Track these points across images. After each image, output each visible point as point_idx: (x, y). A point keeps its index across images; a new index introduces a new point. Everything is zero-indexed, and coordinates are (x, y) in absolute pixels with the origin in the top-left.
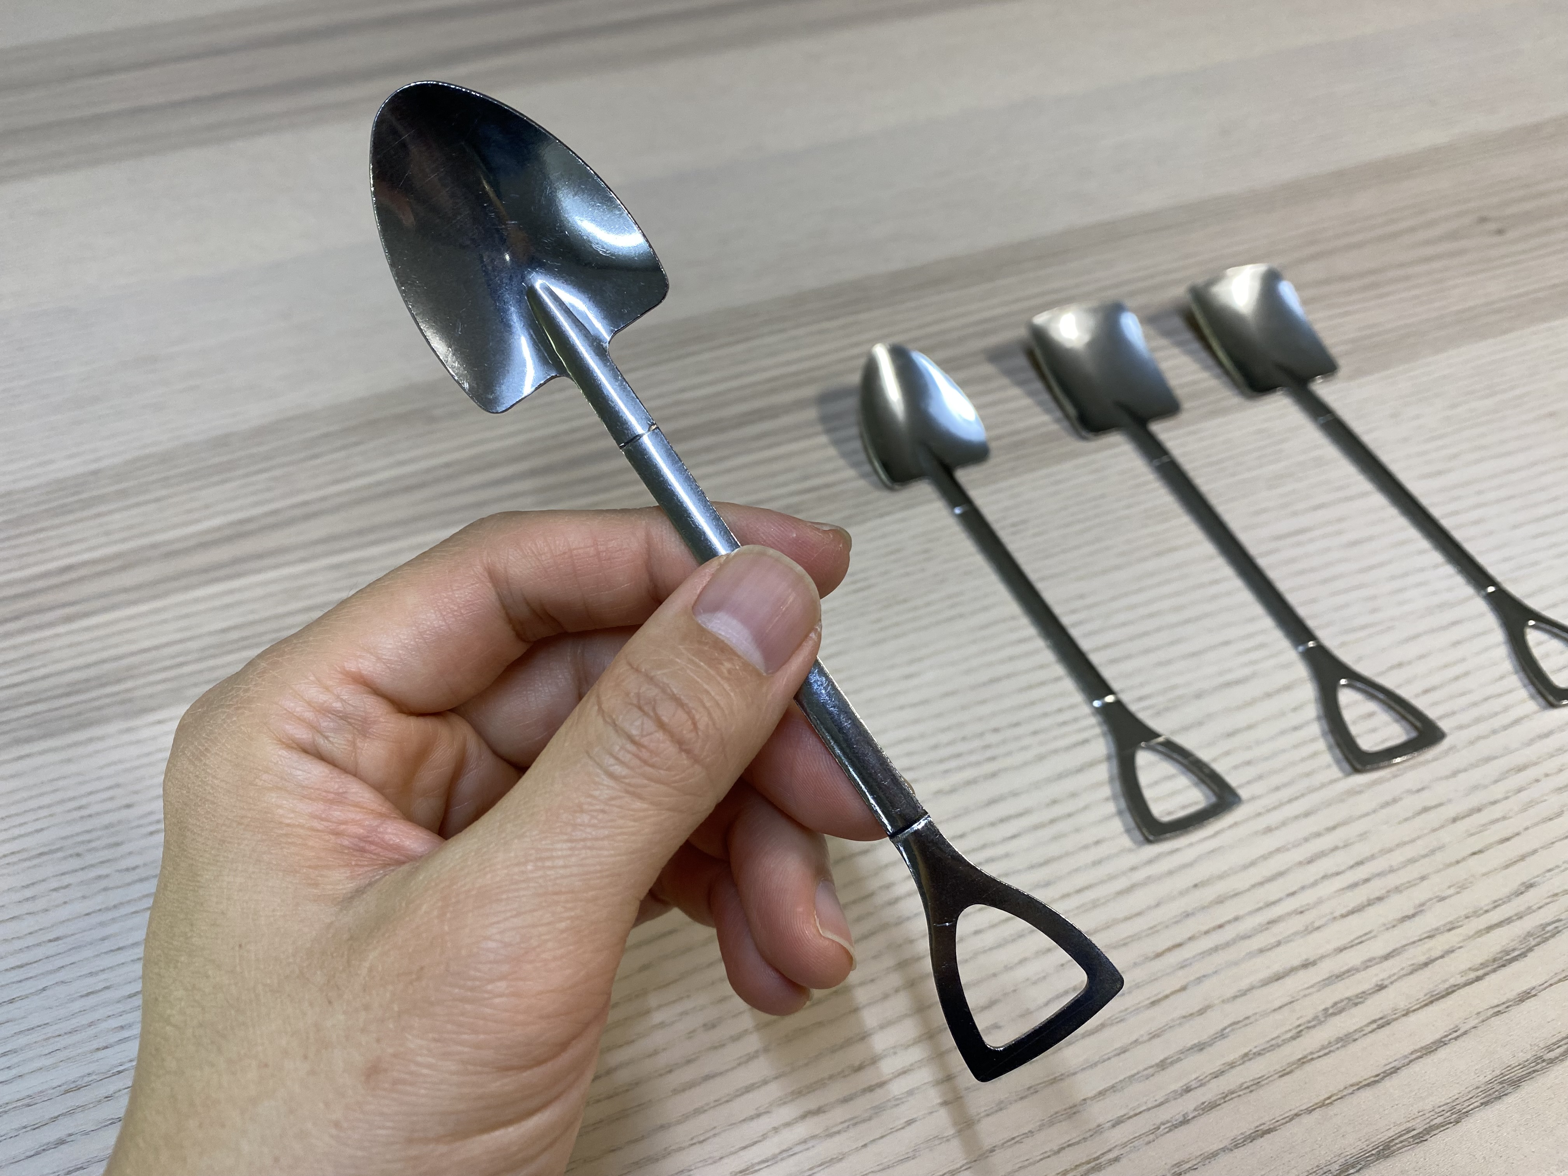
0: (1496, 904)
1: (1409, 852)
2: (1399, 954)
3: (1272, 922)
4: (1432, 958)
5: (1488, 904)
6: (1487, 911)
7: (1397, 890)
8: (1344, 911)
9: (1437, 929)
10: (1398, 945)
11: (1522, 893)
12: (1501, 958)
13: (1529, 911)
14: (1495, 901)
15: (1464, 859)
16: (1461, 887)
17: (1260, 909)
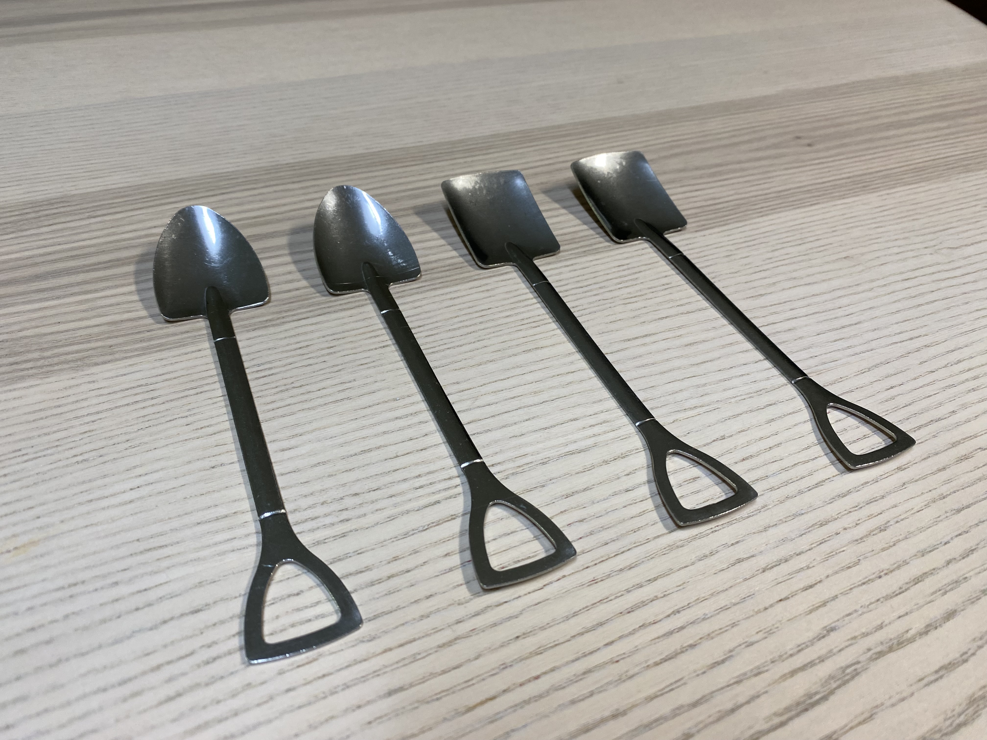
0: (800, 648)
1: (722, 600)
2: (706, 701)
3: (589, 671)
4: (739, 703)
5: (792, 649)
6: (791, 655)
7: (709, 636)
8: (658, 659)
9: (745, 674)
10: (707, 692)
11: (824, 637)
12: (804, 702)
13: (830, 654)
14: (799, 646)
15: (771, 606)
16: (769, 633)
17: (577, 659)
